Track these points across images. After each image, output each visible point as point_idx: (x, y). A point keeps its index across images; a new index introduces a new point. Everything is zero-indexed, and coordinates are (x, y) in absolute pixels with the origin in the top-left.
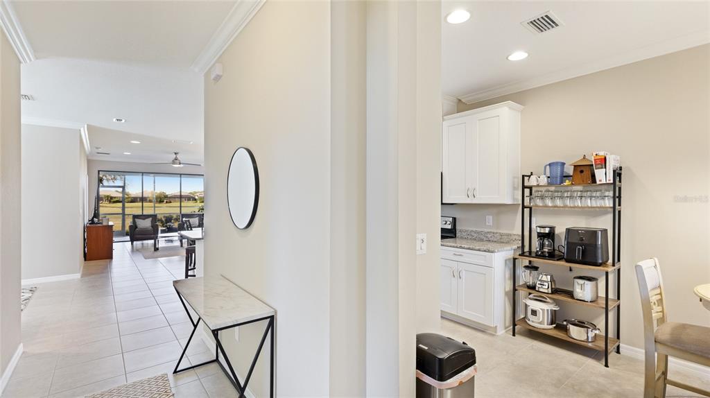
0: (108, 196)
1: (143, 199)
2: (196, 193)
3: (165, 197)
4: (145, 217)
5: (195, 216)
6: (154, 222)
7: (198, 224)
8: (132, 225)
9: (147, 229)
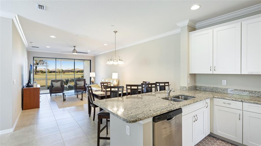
0: (41, 71)
3: (63, 71)
4: (57, 81)
5: (82, 80)
6: (62, 84)
7: (84, 85)
8: (51, 85)
9: (59, 88)
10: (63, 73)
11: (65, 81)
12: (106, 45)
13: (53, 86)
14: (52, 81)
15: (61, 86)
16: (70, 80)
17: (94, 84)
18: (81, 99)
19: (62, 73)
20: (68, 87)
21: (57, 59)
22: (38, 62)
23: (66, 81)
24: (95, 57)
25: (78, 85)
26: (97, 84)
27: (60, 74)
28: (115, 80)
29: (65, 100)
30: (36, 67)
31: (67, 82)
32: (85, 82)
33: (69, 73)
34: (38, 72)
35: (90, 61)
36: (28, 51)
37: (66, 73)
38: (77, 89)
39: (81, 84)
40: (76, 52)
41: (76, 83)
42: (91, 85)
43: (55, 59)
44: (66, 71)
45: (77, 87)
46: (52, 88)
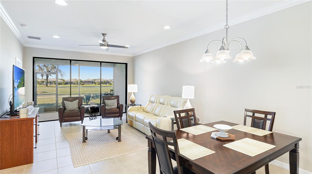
1: (71, 83)
2: (95, 80)
3: (81, 82)
4: (72, 99)
6: (80, 104)
7: (117, 105)
8: (61, 107)
9: (75, 111)
10: (82, 84)
11: (85, 97)
12: (167, 27)
13: (65, 109)
14: (64, 99)
15: (79, 108)
16: (92, 95)
17: (135, 105)
18: (117, 139)
19: (80, 84)
20: (89, 109)
21: (72, 61)
22: (50, 70)
23: (87, 98)
24: (134, 59)
25: (108, 105)
26: (141, 105)
27: (77, 86)
28: (188, 101)
29: (86, 138)
30: (47, 77)
32: (118, 101)
33: (89, 84)
34: (51, 83)
35: (126, 64)
36: (24, 47)
37: (86, 84)
38: (106, 115)
39: (112, 104)
40: (106, 45)
41: (104, 103)
42: (131, 107)
43: (70, 61)
44: (86, 82)
45: (105, 109)
46: (64, 112)
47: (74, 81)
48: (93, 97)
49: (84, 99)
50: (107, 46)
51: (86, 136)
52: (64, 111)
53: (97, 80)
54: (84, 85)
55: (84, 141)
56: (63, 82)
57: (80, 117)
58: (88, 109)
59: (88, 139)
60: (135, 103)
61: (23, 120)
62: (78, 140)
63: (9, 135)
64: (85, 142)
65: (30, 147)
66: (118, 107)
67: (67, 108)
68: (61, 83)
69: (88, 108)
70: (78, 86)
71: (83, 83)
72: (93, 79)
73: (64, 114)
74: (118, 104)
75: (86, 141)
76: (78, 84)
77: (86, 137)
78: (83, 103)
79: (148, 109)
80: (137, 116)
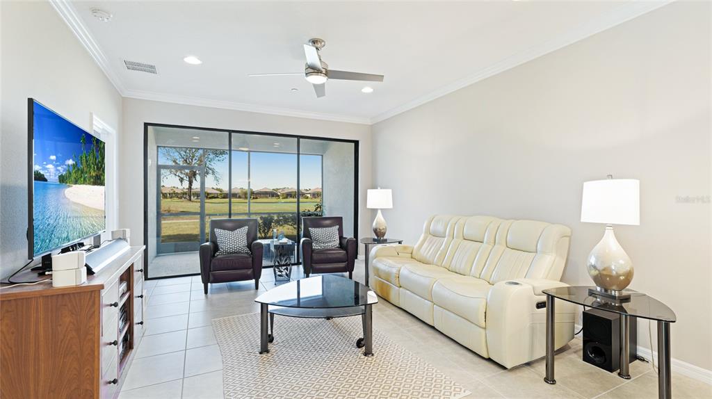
1: (230, 195)
2: (278, 189)
3: (252, 193)
4: (234, 224)
5: (328, 222)
6: (252, 235)
7: (338, 242)
8: (208, 244)
9: (239, 255)
10: (254, 198)
11: (260, 221)
13: (216, 248)
14: (215, 224)
15: (249, 246)
16: (276, 217)
17: (385, 241)
18: (359, 344)
19: (250, 197)
20: (272, 249)
21: (233, 134)
23: (265, 223)
24: (374, 130)
25: (317, 241)
26: (400, 243)
27: (245, 201)
29: (270, 338)
30: (191, 183)
31: (268, 223)
32: (341, 231)
33: (267, 197)
35: (356, 143)
36: (124, 98)
37: (261, 197)
38: (314, 265)
39: (327, 238)
40: (324, 71)
41: (307, 234)
42: (380, 246)
43: (228, 133)
44: (260, 194)
45: (313, 251)
46: (214, 256)
47: (239, 191)
48: (278, 222)
49: (259, 226)
50: (326, 75)
51: (269, 333)
52: (215, 253)
53: (280, 191)
54: (258, 200)
55: (264, 350)
56: (221, 194)
57: (252, 270)
58: (269, 248)
59: (274, 341)
60: (385, 237)
61: (63, 295)
62: (248, 344)
63: (11, 349)
64: (268, 351)
65: (88, 387)
66: (341, 246)
67: (220, 245)
68: (216, 196)
69: (269, 245)
70: (247, 201)
71: (256, 195)
72: (275, 188)
73: (213, 261)
74: (341, 238)
75: (270, 345)
76: (246, 198)
77: (270, 335)
78: (259, 235)
79: (425, 252)
80: (404, 272)
